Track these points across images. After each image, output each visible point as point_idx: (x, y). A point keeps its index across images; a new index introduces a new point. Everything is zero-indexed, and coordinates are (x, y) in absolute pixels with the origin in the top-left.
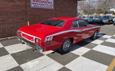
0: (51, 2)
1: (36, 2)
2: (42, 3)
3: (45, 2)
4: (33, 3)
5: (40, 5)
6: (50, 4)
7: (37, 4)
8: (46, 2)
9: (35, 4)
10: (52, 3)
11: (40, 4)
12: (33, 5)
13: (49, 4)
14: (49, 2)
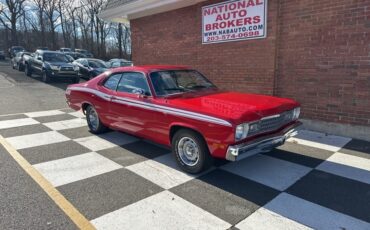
0: (254, 18)
1: (212, 31)
2: (226, 28)
3: (235, 23)
4: (206, 35)
5: (220, 36)
6: (253, 25)
7: (215, 33)
8: (238, 21)
9: (210, 34)
10: (262, 18)
11: (220, 32)
12: (205, 39)
13: (247, 26)
14: (248, 21)
